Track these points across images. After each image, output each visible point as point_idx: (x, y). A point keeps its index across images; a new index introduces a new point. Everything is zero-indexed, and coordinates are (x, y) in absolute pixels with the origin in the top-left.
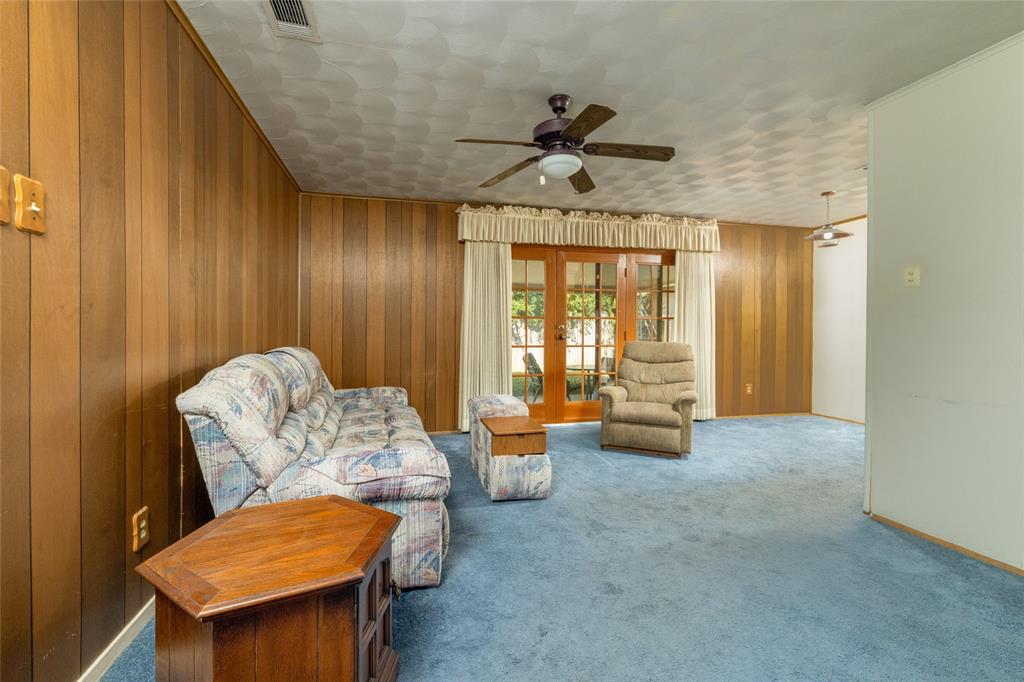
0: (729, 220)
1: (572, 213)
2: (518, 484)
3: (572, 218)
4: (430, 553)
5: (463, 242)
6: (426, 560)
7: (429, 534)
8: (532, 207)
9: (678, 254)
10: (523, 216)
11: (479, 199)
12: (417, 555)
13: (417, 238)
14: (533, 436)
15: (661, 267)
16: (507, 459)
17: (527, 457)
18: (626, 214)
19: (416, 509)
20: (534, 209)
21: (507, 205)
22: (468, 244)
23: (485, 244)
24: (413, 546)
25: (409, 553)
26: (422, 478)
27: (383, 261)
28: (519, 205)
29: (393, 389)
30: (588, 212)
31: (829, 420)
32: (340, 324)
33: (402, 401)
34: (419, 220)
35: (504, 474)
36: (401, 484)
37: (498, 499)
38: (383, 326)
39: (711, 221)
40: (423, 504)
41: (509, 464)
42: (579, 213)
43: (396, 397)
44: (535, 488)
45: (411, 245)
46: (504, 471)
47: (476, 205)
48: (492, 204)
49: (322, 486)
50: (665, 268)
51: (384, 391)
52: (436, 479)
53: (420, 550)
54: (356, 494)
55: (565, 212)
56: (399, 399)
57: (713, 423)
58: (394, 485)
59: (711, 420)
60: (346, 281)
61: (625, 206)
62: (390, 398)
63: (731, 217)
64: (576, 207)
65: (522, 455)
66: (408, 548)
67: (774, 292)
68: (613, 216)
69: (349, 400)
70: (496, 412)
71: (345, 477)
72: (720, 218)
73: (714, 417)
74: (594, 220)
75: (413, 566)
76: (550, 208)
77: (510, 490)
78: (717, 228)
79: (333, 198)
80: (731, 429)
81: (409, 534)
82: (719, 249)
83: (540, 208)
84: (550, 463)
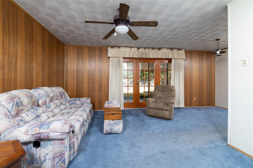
0: (188, 50)
1: (141, 49)
2: (111, 129)
3: (141, 50)
4: (62, 158)
5: (109, 57)
6: (60, 160)
7: (61, 152)
8: (129, 47)
9: (172, 59)
10: (126, 50)
11: (113, 45)
12: (57, 159)
13: (97, 57)
14: (117, 114)
15: (168, 63)
16: (109, 121)
17: (115, 121)
18: (156, 49)
19: (56, 143)
20: (129, 48)
21: (121, 47)
22: (110, 58)
23: (115, 58)
24: (55, 156)
25: (54, 158)
26: (56, 133)
27: (88, 63)
28: (125, 47)
29: (86, 98)
30: (145, 48)
31: (221, 109)
32: (75, 80)
33: (88, 102)
34: (97, 52)
35: (107, 126)
36: (48, 135)
37: (106, 133)
38: (87, 81)
39: (182, 50)
40: (59, 141)
41: (109, 123)
42: (142, 49)
43: (86, 101)
44: (117, 131)
45: (95, 59)
46: (107, 125)
47: (112, 47)
48: (117, 47)
49: (18, 136)
50: (169, 64)
51: (83, 99)
52: (61, 133)
53: (58, 157)
54: (31, 138)
55: (138, 48)
56: (87, 101)
57: (184, 109)
58: (45, 135)
59: (183, 108)
60: (77, 69)
61: (156, 46)
62: (85, 101)
63: (189, 48)
64: (141, 47)
65: (114, 120)
66: (54, 156)
67: (203, 70)
68: (152, 49)
69: (73, 101)
70: (110, 106)
71: (28, 132)
72: (185, 49)
73: (184, 107)
74: (147, 50)
75: (55, 163)
76: (134, 48)
77: (109, 131)
78: (184, 52)
79: (74, 46)
80: (189, 111)
81: (54, 152)
82: (185, 58)
83: (131, 48)
84: (122, 123)
